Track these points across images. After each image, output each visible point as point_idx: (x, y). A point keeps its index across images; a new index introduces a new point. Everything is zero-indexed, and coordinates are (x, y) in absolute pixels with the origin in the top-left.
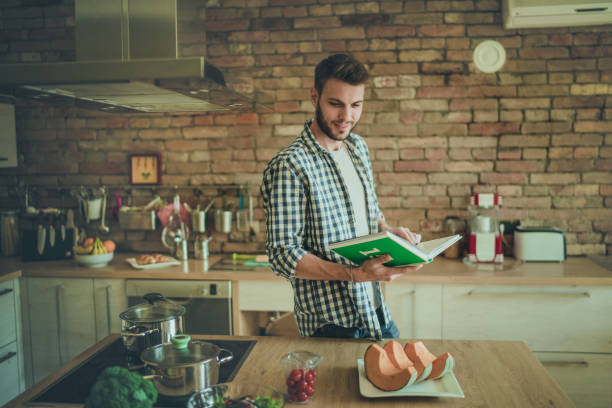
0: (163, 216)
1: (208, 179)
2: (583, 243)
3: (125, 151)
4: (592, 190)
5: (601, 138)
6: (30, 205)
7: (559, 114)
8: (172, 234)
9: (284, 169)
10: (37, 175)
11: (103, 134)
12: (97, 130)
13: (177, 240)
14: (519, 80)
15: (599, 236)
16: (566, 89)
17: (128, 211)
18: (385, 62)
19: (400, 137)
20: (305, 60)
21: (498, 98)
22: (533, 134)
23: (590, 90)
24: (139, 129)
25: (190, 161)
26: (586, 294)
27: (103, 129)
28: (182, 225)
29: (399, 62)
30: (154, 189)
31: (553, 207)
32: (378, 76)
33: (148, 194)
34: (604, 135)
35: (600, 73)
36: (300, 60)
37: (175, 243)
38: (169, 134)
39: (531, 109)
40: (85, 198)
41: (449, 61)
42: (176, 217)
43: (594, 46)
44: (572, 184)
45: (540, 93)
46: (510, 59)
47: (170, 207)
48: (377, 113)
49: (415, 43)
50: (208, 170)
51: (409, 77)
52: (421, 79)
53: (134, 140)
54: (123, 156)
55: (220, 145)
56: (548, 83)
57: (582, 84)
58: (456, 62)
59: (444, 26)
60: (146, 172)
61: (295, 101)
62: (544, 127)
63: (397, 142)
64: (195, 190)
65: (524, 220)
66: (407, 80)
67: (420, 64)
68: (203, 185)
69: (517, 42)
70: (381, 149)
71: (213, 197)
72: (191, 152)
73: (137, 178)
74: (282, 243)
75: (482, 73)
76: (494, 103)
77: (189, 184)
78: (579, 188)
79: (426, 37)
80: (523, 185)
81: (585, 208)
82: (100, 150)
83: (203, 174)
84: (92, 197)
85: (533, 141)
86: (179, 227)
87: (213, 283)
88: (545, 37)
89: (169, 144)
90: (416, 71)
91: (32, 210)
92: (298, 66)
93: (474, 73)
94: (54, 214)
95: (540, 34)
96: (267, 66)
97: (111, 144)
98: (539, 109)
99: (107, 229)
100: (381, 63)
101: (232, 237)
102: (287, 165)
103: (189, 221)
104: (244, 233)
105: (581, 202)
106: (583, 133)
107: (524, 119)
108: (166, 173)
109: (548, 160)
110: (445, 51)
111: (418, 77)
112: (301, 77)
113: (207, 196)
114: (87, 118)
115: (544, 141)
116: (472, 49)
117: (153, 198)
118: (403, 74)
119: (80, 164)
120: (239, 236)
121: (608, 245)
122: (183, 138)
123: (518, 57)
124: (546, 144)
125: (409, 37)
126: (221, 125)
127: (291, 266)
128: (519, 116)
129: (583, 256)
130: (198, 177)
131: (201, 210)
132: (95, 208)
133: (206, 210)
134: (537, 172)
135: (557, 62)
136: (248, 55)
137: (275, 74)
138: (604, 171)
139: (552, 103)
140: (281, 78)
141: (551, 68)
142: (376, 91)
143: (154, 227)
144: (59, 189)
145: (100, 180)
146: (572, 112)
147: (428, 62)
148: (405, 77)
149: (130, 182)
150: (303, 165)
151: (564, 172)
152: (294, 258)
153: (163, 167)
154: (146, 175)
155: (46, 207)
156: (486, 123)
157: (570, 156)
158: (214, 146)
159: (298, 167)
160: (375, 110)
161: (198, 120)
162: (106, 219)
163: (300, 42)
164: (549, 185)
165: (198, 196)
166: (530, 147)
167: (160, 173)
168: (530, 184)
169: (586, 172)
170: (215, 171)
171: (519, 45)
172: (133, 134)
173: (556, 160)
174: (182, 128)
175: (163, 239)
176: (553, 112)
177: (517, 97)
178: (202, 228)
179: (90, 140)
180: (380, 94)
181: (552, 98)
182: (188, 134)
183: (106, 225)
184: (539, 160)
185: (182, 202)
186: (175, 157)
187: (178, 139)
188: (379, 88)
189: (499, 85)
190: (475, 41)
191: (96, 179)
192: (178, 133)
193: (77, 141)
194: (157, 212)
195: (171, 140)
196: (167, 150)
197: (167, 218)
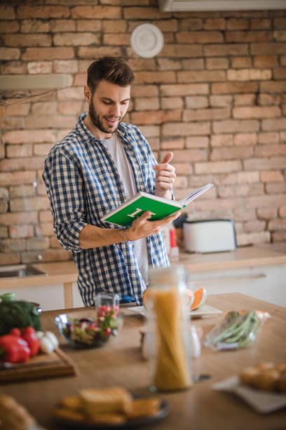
2: (248, 232)
4: (253, 177)
5: (257, 124)
7: (218, 100)
9: (60, 155)
14: (177, 66)
15: (263, 224)
16: (222, 74)
18: (38, 46)
19: (59, 129)
21: (158, 84)
22: (195, 122)
23: (245, 75)
26: (262, 276)
29: (53, 45)
31: (218, 197)
32: (32, 61)
34: (260, 120)
35: (253, 57)
39: (191, 96)
41: (107, 45)
43: (246, 31)
44: (234, 172)
45: (199, 79)
46: (167, 43)
48: (33, 103)
49: (70, 25)
51: (65, 63)
52: (79, 65)
56: (205, 69)
57: (237, 69)
58: (114, 46)
59: (100, 7)
62: (204, 114)
63: (56, 135)
65: (191, 212)
66: (63, 66)
67: (76, 48)
69: (173, 26)
70: (39, 143)
74: (65, 219)
75: (141, 58)
76: (154, 90)
78: (241, 177)
79: (81, 19)
80: (188, 176)
81: (249, 195)
85: (195, 129)
88: (200, 21)
90: (72, 55)
93: (132, 58)
95: (195, 18)
98: (198, 95)
100: (33, 47)
102: (62, 152)
105: (244, 190)
106: (241, 120)
107: (185, 107)
109: (211, 149)
110: (101, 34)
111: (75, 62)
115: (205, 128)
116: (129, 32)
118: (59, 60)
121: (272, 232)
123: (175, 42)
124: (208, 132)
125: (63, 18)
127: (74, 237)
128: (179, 103)
129: (250, 245)
134: (201, 161)
135: (213, 46)
138: (262, 157)
139: (210, 89)
141: (207, 53)
146: (229, 98)
147: (85, 46)
148: (61, 63)
150: (76, 151)
151: (226, 160)
152: (76, 230)
156: (147, 111)
157: (231, 143)
159: (71, 153)
164: (214, 174)
166: (192, 136)
168: (194, 174)
169: (246, 158)
171: (175, 29)
173: (218, 148)
176: (212, 98)
177: (177, 83)
181: (210, 83)
184: (202, 149)
188: (33, 75)
189: (157, 71)
190: (132, 24)
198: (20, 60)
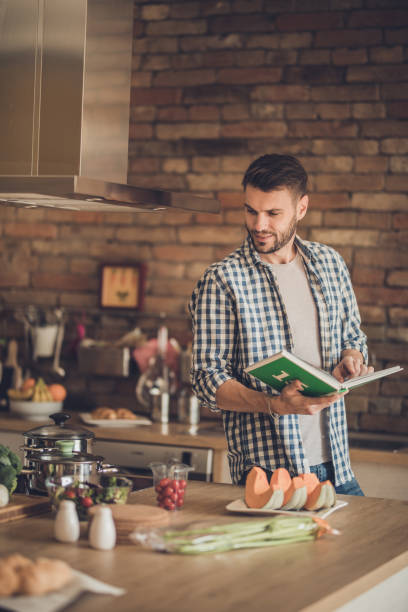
0: (140, 356)
3: (95, 258)
8: (149, 384)
11: (67, 231)
12: (59, 224)
13: (155, 392)
17: (92, 347)
20: (360, 131)
24: (118, 226)
25: (186, 277)
27: (67, 223)
28: (165, 371)
30: (131, 317)
33: (123, 323)
36: (353, 131)
37: (152, 396)
38: (158, 235)
40: (33, 324)
42: (159, 360)
47: (151, 344)
54: (93, 265)
60: (123, 290)
61: (343, 192)
72: (188, 264)
73: (109, 298)
77: (182, 310)
82: (61, 255)
84: (43, 322)
86: (160, 375)
87: (188, 450)
89: (157, 250)
92: (351, 139)
96: (306, 138)
97: (76, 245)
99: (61, 372)
108: (151, 293)
112: (353, 156)
117: (131, 328)
119: (31, 274)
122: (178, 243)
126: (235, 225)
132: (48, 339)
136: (278, 120)
137: (315, 151)
140: (323, 156)
143: (126, 372)
145: (58, 300)
149: (99, 305)
153: (148, 285)
154: (123, 295)
161: (202, 217)
162: (62, 358)
163: (354, 102)
167: (142, 293)
172: (109, 233)
174: (177, 227)
175: (139, 390)
179: (48, 239)
182: (186, 236)
183: (61, 366)
185: (170, 337)
186: (165, 269)
187: (170, 243)
191: (52, 298)
192: (172, 234)
193: (30, 240)
194: (132, 349)
195: (162, 243)
196: (155, 259)
197: (147, 360)
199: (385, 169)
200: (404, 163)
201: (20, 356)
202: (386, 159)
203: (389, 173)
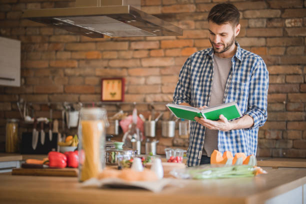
0: (124, 124)
1: (158, 97)
3: (98, 76)
6: (26, 115)
8: (130, 137)
10: (33, 94)
11: (83, 63)
12: (79, 60)
13: (133, 141)
18: (293, 8)
24: (110, 60)
25: (146, 84)
27: (83, 59)
28: (138, 130)
29: (304, 7)
30: (118, 105)
32: (288, 18)
33: (114, 108)
37: (132, 143)
38: (130, 63)
40: (68, 110)
42: (134, 126)
47: (129, 118)
48: (287, 47)
50: (159, 91)
53: (106, 68)
54: (97, 80)
55: (168, 71)
60: (113, 92)
63: (302, 69)
64: (149, 105)
68: (155, 102)
70: (290, 75)
71: (162, 111)
72: (147, 77)
73: (106, 96)
77: (145, 100)
82: (80, 75)
83: (155, 94)
84: (73, 109)
86: (135, 132)
89: (131, 71)
91: (28, 119)
94: (44, 122)
97: (88, 71)
100: (290, 8)
101: (175, 142)
103: (144, 129)
104: (184, 139)
108: (127, 93)
113: (158, 111)
114: (72, 51)
117: (118, 111)
119: (65, 86)
120: (180, 141)
122: (142, 67)
126: (170, 57)
130: (152, 96)
131: (152, 120)
133: (157, 120)
136: (191, 4)
142: (286, 29)
143: (117, 133)
144: (49, 104)
145: (79, 98)
149: (101, 100)
153: (126, 88)
154: (113, 94)
155: (39, 117)
158: (164, 72)
160: (285, 45)
161: (153, 53)
165: (150, 110)
167: (123, 93)
170: (164, 91)
172: (105, 63)
178: (153, 134)
179: (73, 68)
180: (289, 32)
182: (145, 63)
185: (138, 114)
186: (135, 80)
187: (138, 67)
188: (289, 28)
191: (76, 97)
192: (138, 62)
193: (64, 69)
194: (120, 121)
195: (133, 67)
196: (130, 75)
197: (128, 126)
198: (281, 17)
199: (247, 25)
200: (255, 22)
201: (60, 127)
202: (247, 20)
203: (248, 27)
